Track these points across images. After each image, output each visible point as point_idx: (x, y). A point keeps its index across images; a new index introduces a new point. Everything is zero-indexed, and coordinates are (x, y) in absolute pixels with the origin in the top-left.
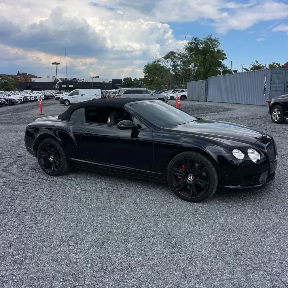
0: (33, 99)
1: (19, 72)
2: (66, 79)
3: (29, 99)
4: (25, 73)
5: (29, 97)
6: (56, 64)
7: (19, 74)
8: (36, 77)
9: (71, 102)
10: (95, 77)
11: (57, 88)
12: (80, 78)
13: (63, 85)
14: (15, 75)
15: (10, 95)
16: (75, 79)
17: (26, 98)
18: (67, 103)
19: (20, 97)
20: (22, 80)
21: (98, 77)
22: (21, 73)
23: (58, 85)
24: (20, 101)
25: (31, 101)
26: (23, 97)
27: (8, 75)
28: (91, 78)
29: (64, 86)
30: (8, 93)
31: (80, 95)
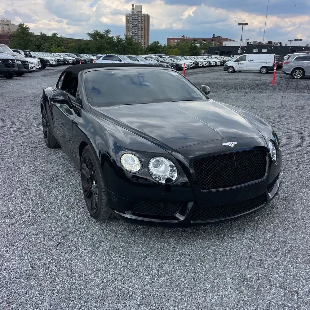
0: (205, 64)
1: (214, 35)
2: (260, 42)
3: (201, 65)
4: (220, 36)
5: (201, 62)
6: (243, 25)
7: (214, 38)
8: (231, 40)
9: (236, 69)
10: (297, 40)
11: (239, 53)
12: (277, 41)
13: (255, 49)
14: (210, 39)
15: (181, 60)
16: (270, 42)
17: (197, 63)
18: (231, 70)
19: (190, 62)
20: (214, 44)
21: (301, 40)
22: (215, 36)
23: (241, 49)
24: (188, 66)
25: (203, 67)
26: (193, 62)
27: (203, 39)
28: (289, 41)
29: (256, 51)
30: (179, 57)
31: (247, 61)
